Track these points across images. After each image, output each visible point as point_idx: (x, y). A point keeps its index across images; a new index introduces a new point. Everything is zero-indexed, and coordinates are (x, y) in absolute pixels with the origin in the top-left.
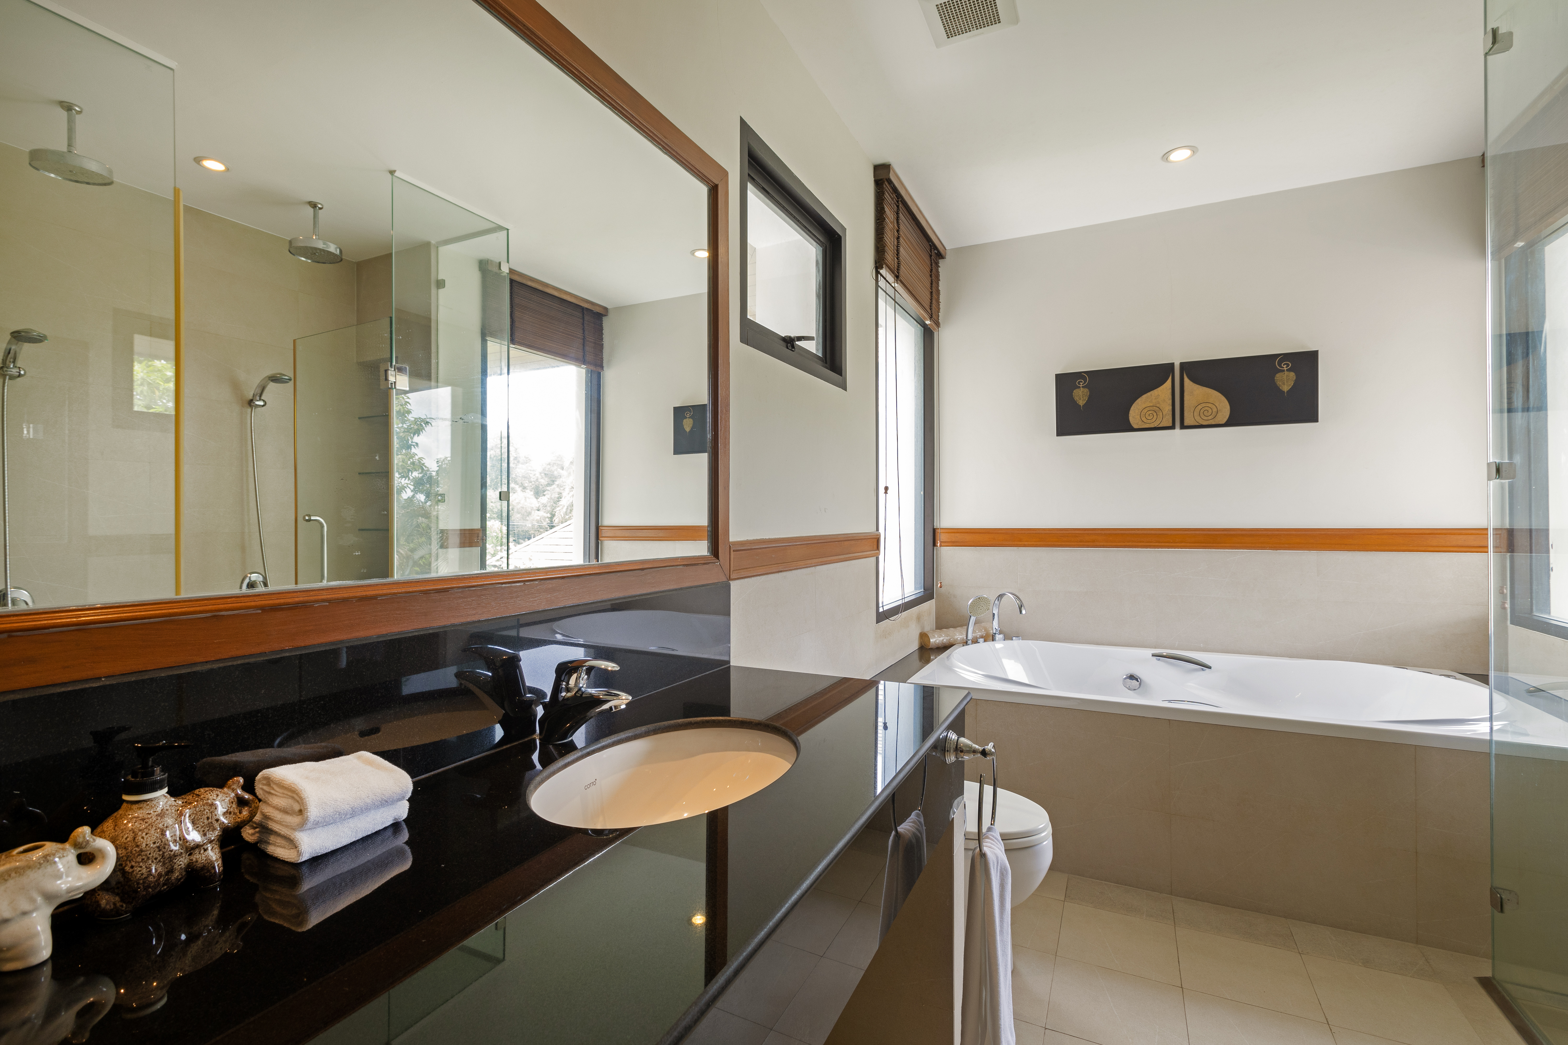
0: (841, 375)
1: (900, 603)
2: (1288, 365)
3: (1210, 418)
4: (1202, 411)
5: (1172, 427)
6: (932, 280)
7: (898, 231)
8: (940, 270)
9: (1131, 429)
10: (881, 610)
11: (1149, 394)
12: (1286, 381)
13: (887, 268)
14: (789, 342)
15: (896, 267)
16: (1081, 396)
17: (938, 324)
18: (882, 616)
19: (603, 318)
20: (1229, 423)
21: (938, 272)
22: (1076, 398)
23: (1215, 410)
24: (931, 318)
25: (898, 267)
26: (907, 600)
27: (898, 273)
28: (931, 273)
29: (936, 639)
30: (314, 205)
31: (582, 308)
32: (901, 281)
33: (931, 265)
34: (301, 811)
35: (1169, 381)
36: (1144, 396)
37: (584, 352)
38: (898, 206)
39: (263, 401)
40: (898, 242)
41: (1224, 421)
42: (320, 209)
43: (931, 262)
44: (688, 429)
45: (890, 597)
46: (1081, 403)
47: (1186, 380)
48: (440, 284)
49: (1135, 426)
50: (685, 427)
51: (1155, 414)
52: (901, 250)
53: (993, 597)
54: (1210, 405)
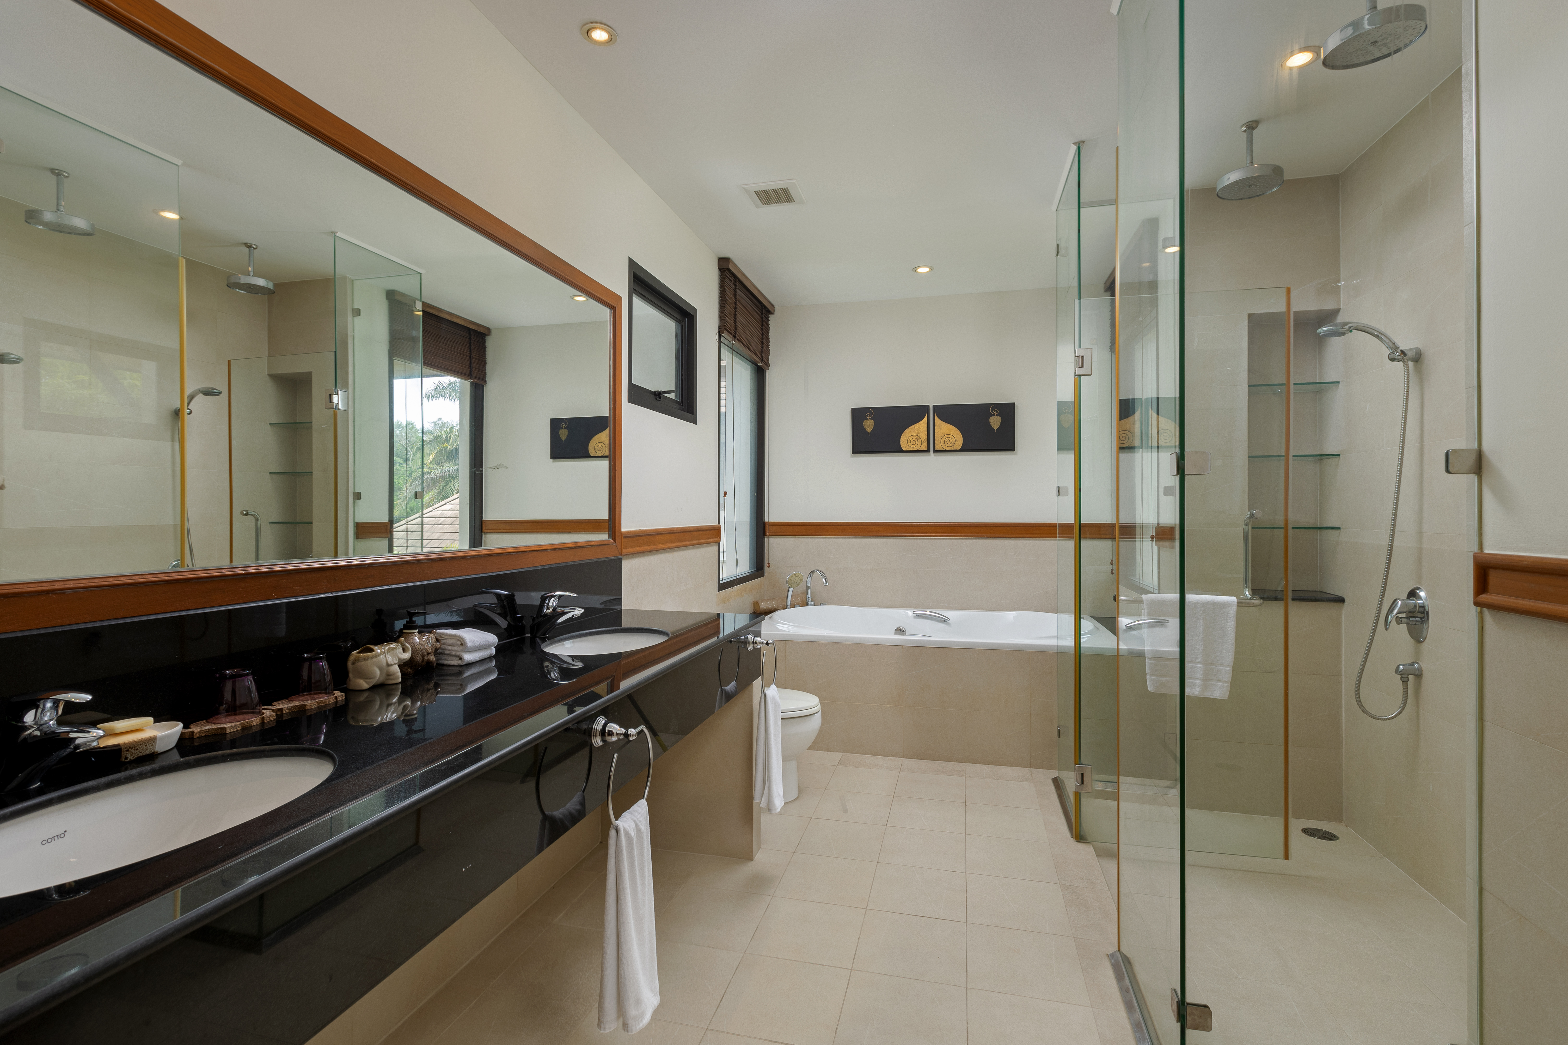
0: (693, 414)
1: (735, 578)
2: (997, 412)
3: (951, 445)
4: (946, 440)
5: (928, 451)
6: (763, 333)
7: (735, 303)
8: (770, 323)
9: (902, 451)
10: (721, 582)
11: (913, 426)
12: (995, 422)
13: (727, 332)
14: (658, 395)
15: (733, 329)
16: (869, 425)
17: (768, 365)
18: (722, 586)
19: (486, 337)
20: (962, 450)
21: (768, 324)
22: (865, 427)
23: (954, 440)
24: (762, 361)
25: (736, 329)
26: (739, 577)
27: (735, 334)
28: (762, 326)
29: (763, 606)
30: (249, 246)
31: (469, 329)
32: (738, 340)
33: (762, 321)
34: (462, 645)
35: (925, 419)
36: (910, 427)
37: (471, 368)
38: (735, 285)
39: (189, 409)
40: (735, 311)
41: (959, 448)
42: (254, 248)
43: (762, 319)
44: (563, 438)
45: (727, 574)
46: (869, 430)
47: (936, 418)
48: (357, 312)
49: (904, 449)
50: (561, 436)
51: (917, 441)
52: (738, 316)
53: (805, 574)
54: (951, 436)
